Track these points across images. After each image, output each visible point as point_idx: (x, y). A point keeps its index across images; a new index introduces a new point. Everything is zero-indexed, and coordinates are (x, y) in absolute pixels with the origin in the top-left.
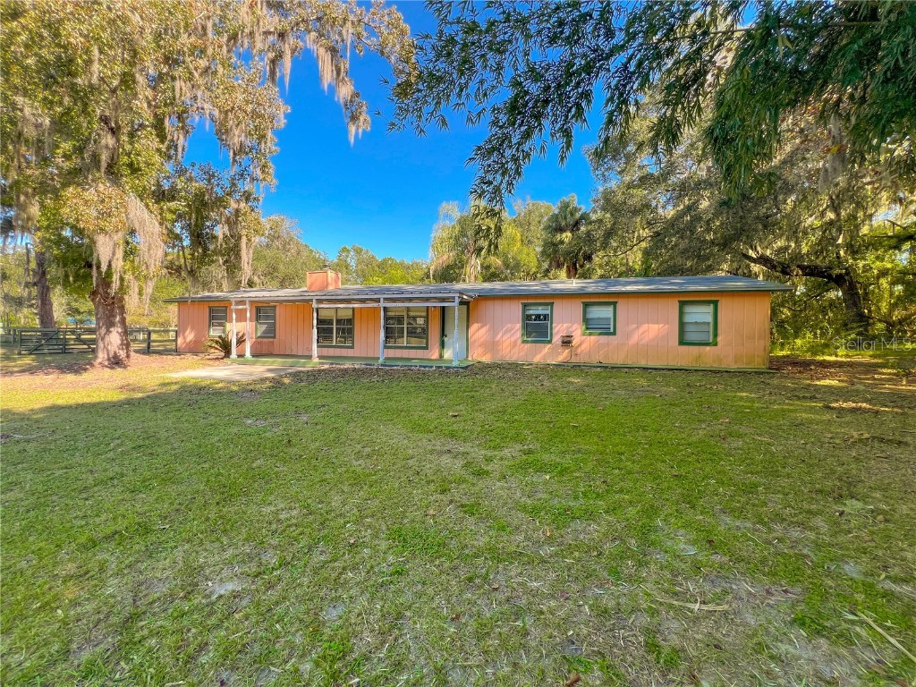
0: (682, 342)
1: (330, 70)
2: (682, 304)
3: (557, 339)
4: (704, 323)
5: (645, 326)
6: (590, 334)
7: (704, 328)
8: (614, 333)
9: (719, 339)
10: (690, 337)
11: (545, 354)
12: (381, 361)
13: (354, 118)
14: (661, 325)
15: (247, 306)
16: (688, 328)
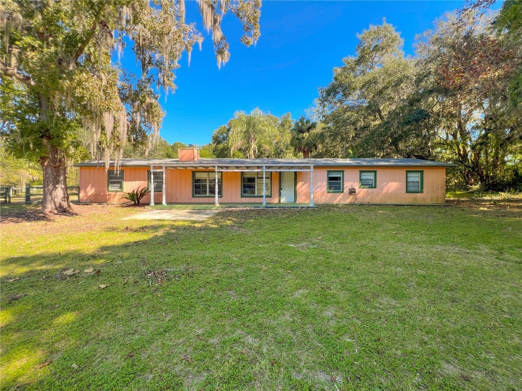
0: (407, 192)
1: (210, 20)
2: (407, 172)
3: (346, 190)
4: (417, 182)
5: (390, 184)
6: (363, 188)
7: (417, 184)
8: (375, 187)
9: (424, 189)
10: (411, 189)
11: (340, 199)
12: (264, 204)
13: (221, 52)
14: (398, 183)
15: (163, 170)
16: (410, 184)
